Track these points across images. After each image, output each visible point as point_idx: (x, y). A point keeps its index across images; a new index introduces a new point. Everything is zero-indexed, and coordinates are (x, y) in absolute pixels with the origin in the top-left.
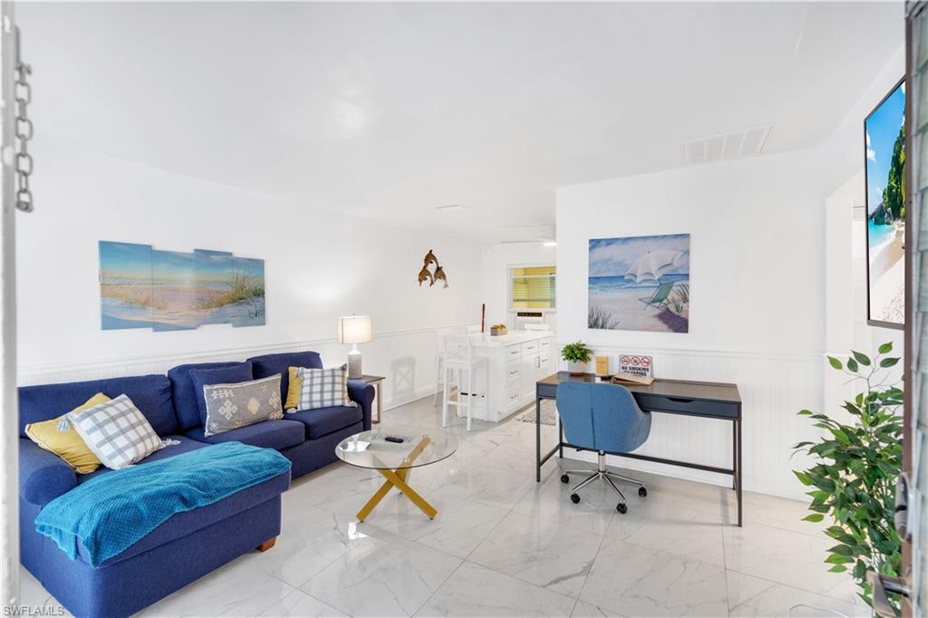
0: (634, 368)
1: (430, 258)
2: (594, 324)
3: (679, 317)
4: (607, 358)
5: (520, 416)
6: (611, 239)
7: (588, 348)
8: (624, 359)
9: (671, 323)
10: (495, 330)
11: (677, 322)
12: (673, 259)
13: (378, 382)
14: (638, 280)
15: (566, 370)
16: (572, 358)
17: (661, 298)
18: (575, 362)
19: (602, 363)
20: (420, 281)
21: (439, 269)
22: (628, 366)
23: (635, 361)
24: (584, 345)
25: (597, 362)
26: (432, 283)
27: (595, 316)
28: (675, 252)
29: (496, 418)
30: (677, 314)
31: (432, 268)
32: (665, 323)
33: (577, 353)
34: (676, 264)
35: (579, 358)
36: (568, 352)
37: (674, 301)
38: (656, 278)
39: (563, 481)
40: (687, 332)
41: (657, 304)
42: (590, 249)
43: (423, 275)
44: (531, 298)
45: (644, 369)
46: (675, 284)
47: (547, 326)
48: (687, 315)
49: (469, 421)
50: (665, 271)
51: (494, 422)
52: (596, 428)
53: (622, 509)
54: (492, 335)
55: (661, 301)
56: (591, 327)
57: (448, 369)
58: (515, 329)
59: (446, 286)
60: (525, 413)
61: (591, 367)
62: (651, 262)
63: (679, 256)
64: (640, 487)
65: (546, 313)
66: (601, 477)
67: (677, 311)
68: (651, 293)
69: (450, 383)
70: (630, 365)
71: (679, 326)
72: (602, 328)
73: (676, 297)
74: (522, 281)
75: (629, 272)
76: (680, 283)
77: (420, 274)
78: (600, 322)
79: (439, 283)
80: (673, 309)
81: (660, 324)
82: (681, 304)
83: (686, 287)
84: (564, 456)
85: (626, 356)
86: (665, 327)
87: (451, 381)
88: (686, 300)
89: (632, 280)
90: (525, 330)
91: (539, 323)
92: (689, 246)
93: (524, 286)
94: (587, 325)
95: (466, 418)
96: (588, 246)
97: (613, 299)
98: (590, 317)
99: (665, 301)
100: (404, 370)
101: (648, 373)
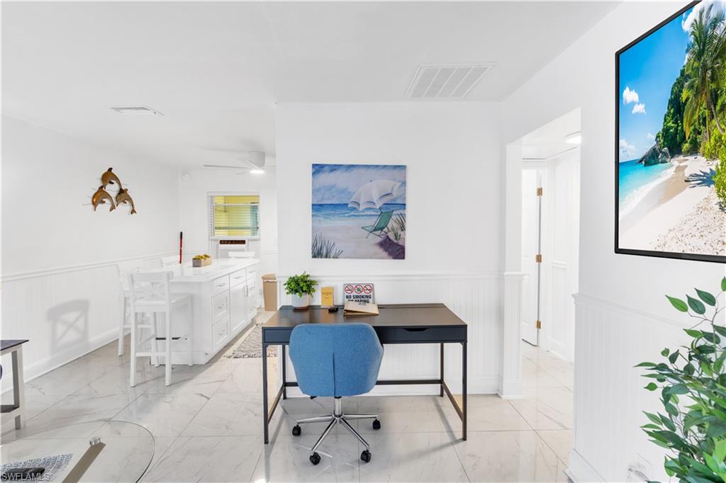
0: (357, 297)
1: (109, 177)
2: (318, 254)
3: (397, 244)
4: (333, 288)
5: (229, 352)
6: (335, 165)
7: (312, 279)
8: (348, 288)
9: (390, 250)
10: (197, 262)
11: (395, 249)
12: (392, 189)
13: (13, 349)
14: (362, 208)
15: (290, 304)
16: (296, 291)
17: (382, 225)
18: (301, 296)
19: (327, 294)
20: (95, 204)
21: (122, 191)
22: (352, 295)
23: (359, 290)
24: (308, 276)
25: (323, 293)
26: (113, 208)
27: (319, 245)
28: (393, 183)
29: (203, 360)
30: (395, 241)
31: (112, 189)
32: (386, 250)
33: (301, 285)
34: (395, 194)
35: (306, 291)
36: (293, 285)
37: (393, 230)
38: (378, 207)
39: (294, 434)
40: (403, 258)
41: (378, 232)
42: (313, 174)
43: (99, 197)
44: (231, 226)
45: (367, 297)
46: (394, 213)
47: (253, 254)
48: (404, 242)
49: (168, 370)
50: (387, 200)
51: (201, 366)
52: (337, 374)
53: (366, 457)
54: (194, 266)
55: (382, 229)
56: (314, 256)
57: (136, 314)
58: (217, 257)
59: (133, 211)
60: (235, 347)
61: (317, 299)
62: (372, 191)
63: (397, 186)
64: (374, 420)
65: (249, 240)
66: (338, 422)
67: (396, 239)
68: (372, 222)
69: (139, 326)
70: (354, 293)
71: (397, 253)
72: (326, 257)
73: (395, 225)
74: (223, 209)
75: (351, 200)
76: (398, 212)
77: (94, 197)
78: (324, 251)
79: (124, 208)
80: (392, 237)
81: (380, 251)
82: (400, 232)
83: (403, 216)
84: (288, 396)
85: (350, 285)
86: (385, 254)
87: (142, 323)
88: (403, 228)
89: (355, 208)
90: (230, 258)
91: (243, 250)
92: (405, 177)
93: (224, 214)
94: (311, 255)
95: (164, 365)
96: (310, 170)
97: (337, 227)
98: (314, 246)
99: (386, 230)
100: (71, 317)
101: (371, 300)
